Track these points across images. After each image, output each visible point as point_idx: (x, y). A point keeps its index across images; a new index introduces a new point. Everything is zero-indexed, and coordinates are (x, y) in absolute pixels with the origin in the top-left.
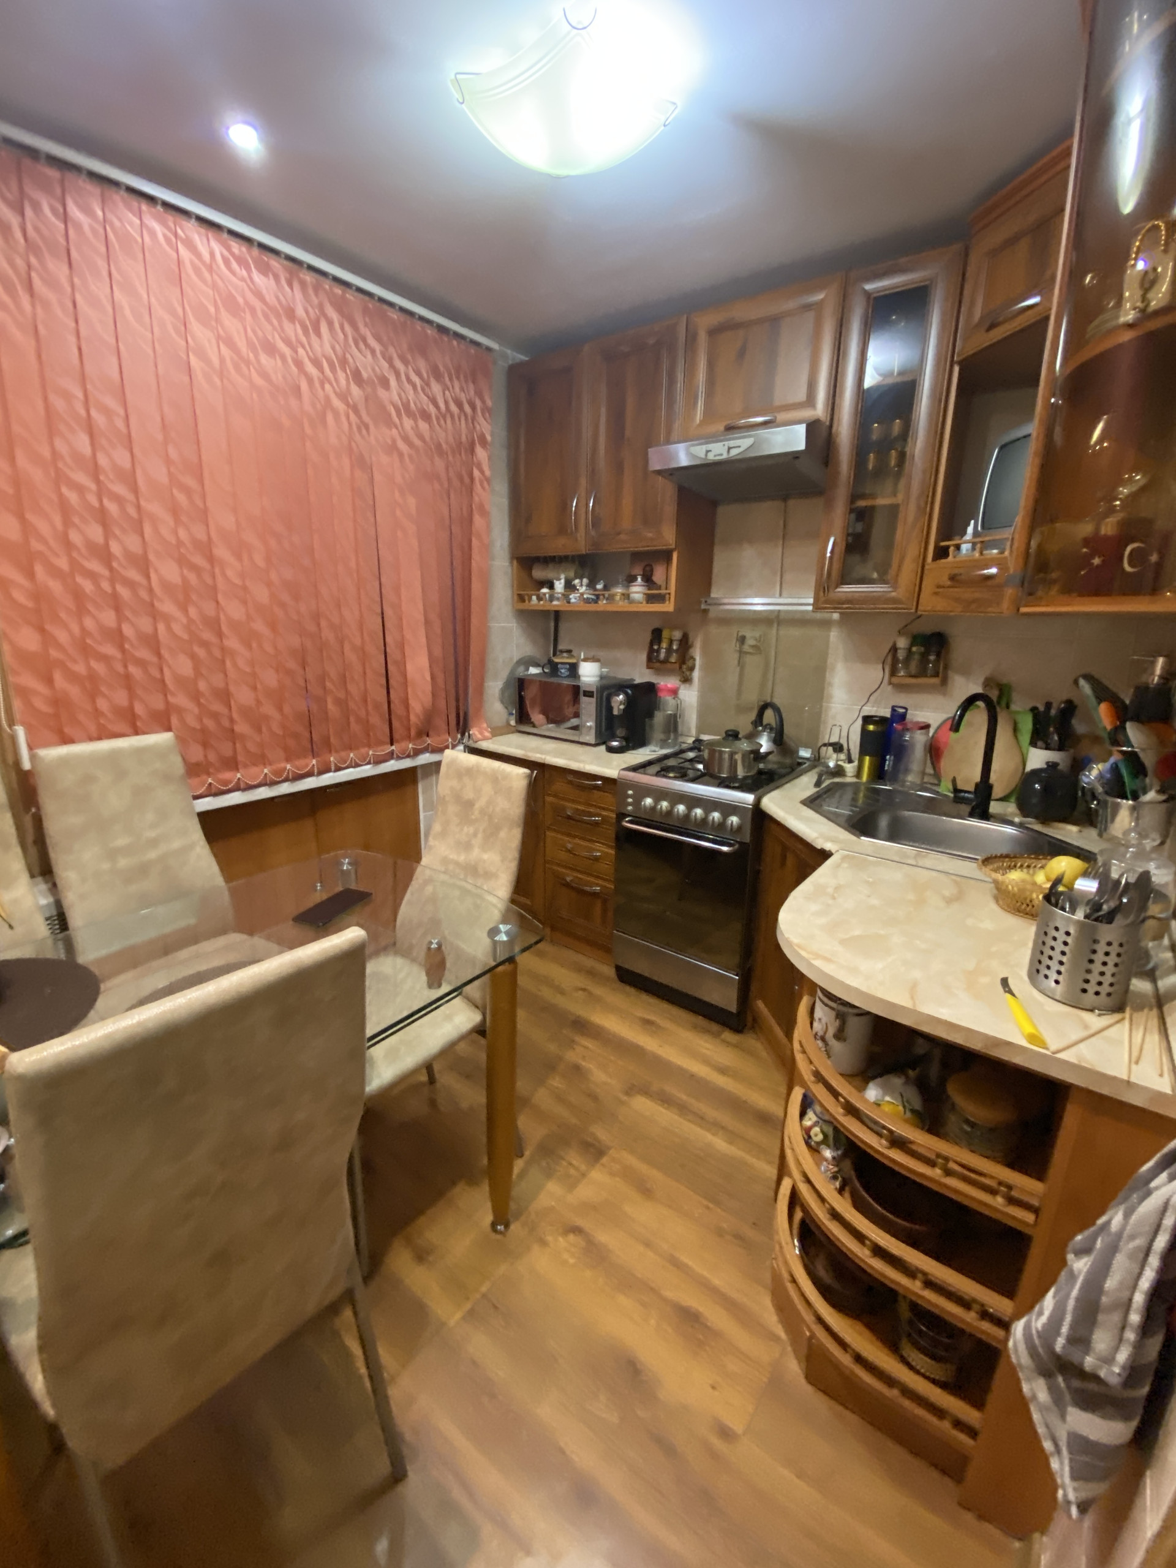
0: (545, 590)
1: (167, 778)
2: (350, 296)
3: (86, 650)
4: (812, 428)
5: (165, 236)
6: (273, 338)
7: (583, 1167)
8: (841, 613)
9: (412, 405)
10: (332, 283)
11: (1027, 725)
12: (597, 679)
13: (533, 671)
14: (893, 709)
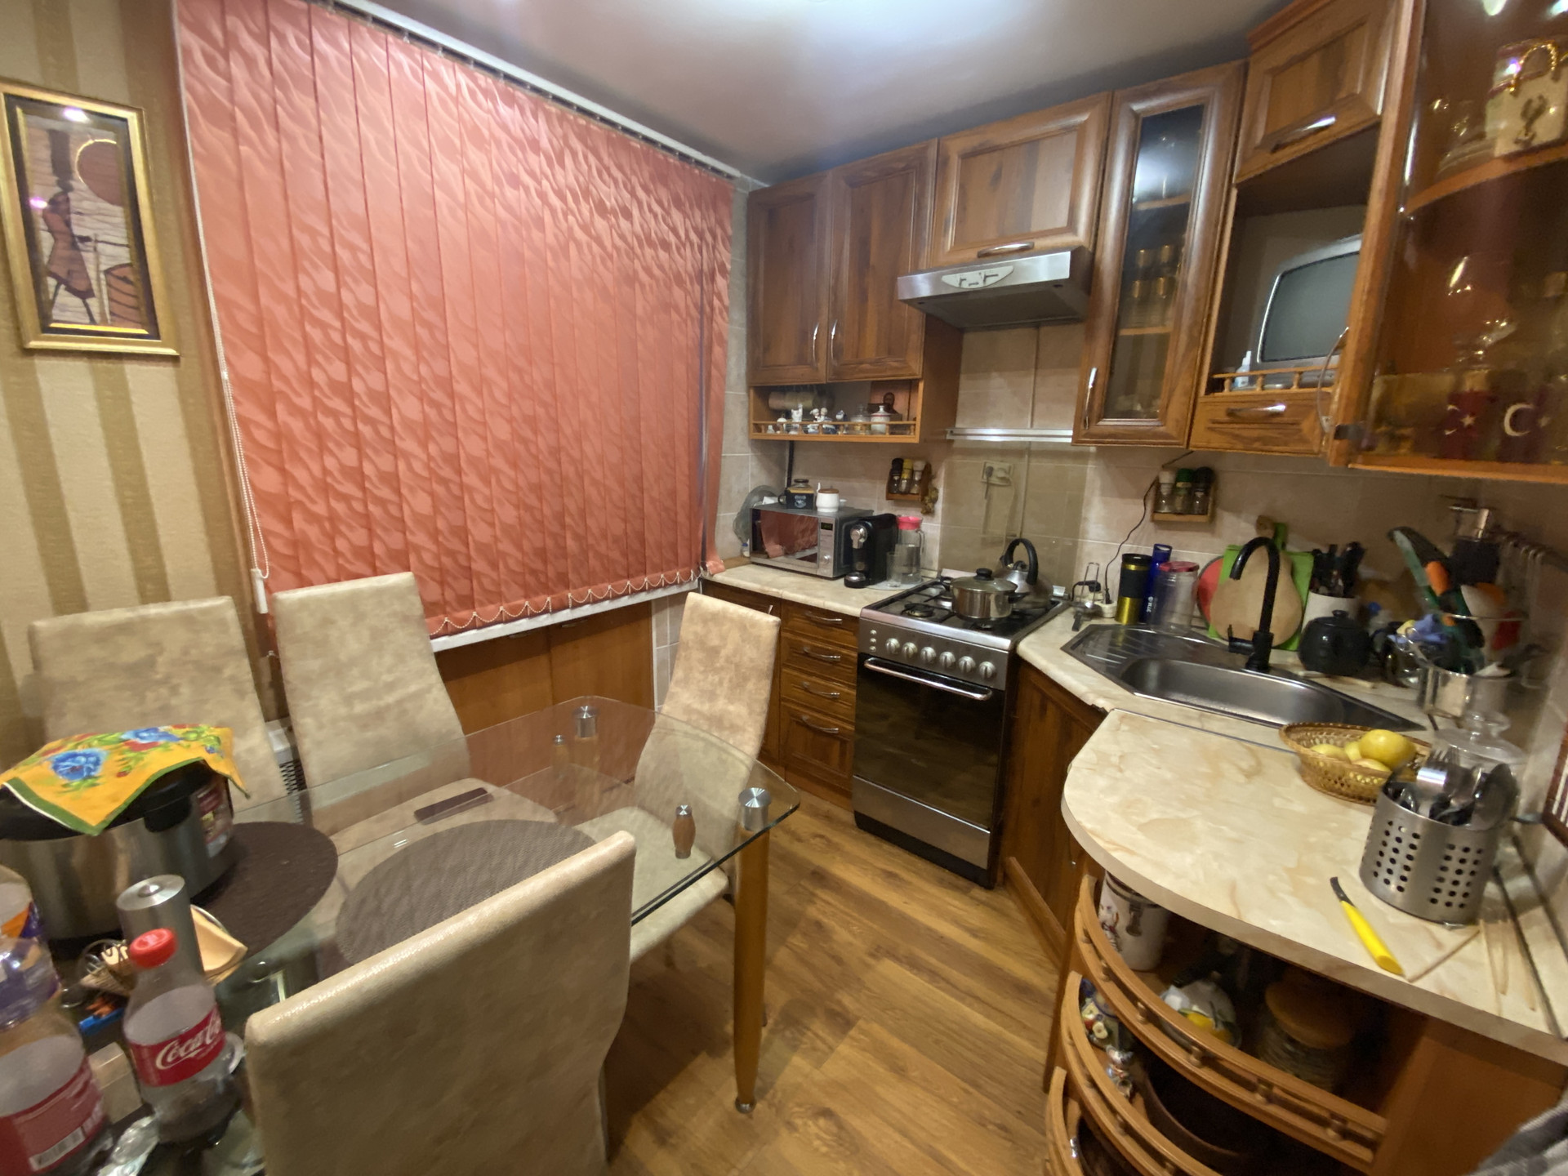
0: (782, 420)
1: (405, 619)
2: (595, 126)
3: (325, 489)
4: (1076, 253)
5: (411, 68)
6: (518, 170)
7: (830, 1039)
8: (1098, 448)
9: (653, 235)
10: (577, 114)
11: (1306, 567)
12: (835, 511)
13: (768, 501)
14: (1156, 547)
